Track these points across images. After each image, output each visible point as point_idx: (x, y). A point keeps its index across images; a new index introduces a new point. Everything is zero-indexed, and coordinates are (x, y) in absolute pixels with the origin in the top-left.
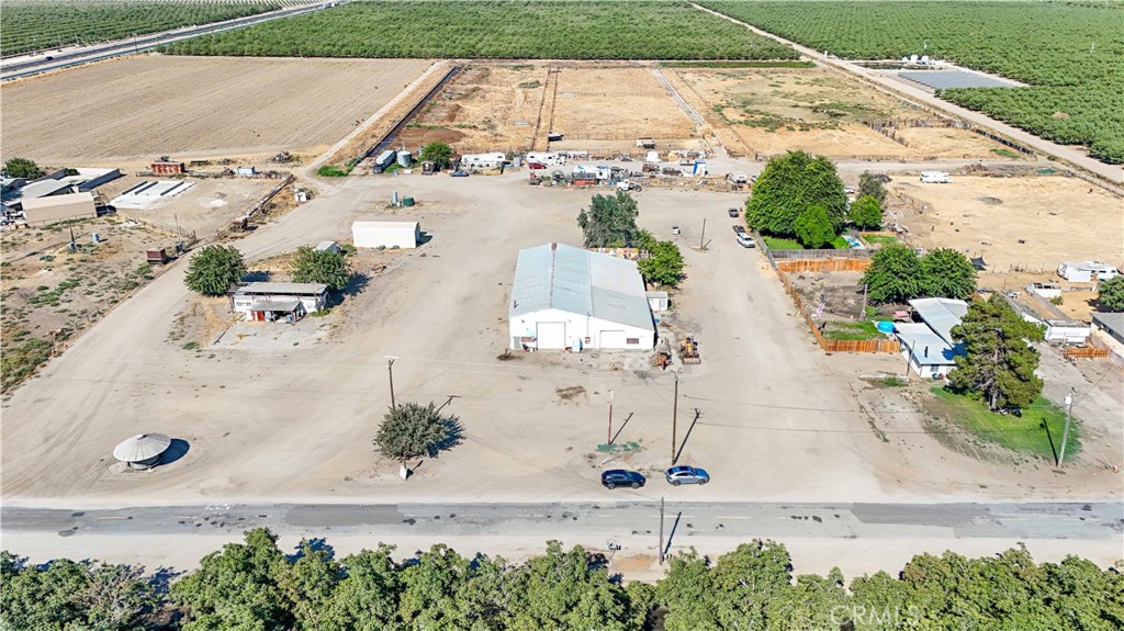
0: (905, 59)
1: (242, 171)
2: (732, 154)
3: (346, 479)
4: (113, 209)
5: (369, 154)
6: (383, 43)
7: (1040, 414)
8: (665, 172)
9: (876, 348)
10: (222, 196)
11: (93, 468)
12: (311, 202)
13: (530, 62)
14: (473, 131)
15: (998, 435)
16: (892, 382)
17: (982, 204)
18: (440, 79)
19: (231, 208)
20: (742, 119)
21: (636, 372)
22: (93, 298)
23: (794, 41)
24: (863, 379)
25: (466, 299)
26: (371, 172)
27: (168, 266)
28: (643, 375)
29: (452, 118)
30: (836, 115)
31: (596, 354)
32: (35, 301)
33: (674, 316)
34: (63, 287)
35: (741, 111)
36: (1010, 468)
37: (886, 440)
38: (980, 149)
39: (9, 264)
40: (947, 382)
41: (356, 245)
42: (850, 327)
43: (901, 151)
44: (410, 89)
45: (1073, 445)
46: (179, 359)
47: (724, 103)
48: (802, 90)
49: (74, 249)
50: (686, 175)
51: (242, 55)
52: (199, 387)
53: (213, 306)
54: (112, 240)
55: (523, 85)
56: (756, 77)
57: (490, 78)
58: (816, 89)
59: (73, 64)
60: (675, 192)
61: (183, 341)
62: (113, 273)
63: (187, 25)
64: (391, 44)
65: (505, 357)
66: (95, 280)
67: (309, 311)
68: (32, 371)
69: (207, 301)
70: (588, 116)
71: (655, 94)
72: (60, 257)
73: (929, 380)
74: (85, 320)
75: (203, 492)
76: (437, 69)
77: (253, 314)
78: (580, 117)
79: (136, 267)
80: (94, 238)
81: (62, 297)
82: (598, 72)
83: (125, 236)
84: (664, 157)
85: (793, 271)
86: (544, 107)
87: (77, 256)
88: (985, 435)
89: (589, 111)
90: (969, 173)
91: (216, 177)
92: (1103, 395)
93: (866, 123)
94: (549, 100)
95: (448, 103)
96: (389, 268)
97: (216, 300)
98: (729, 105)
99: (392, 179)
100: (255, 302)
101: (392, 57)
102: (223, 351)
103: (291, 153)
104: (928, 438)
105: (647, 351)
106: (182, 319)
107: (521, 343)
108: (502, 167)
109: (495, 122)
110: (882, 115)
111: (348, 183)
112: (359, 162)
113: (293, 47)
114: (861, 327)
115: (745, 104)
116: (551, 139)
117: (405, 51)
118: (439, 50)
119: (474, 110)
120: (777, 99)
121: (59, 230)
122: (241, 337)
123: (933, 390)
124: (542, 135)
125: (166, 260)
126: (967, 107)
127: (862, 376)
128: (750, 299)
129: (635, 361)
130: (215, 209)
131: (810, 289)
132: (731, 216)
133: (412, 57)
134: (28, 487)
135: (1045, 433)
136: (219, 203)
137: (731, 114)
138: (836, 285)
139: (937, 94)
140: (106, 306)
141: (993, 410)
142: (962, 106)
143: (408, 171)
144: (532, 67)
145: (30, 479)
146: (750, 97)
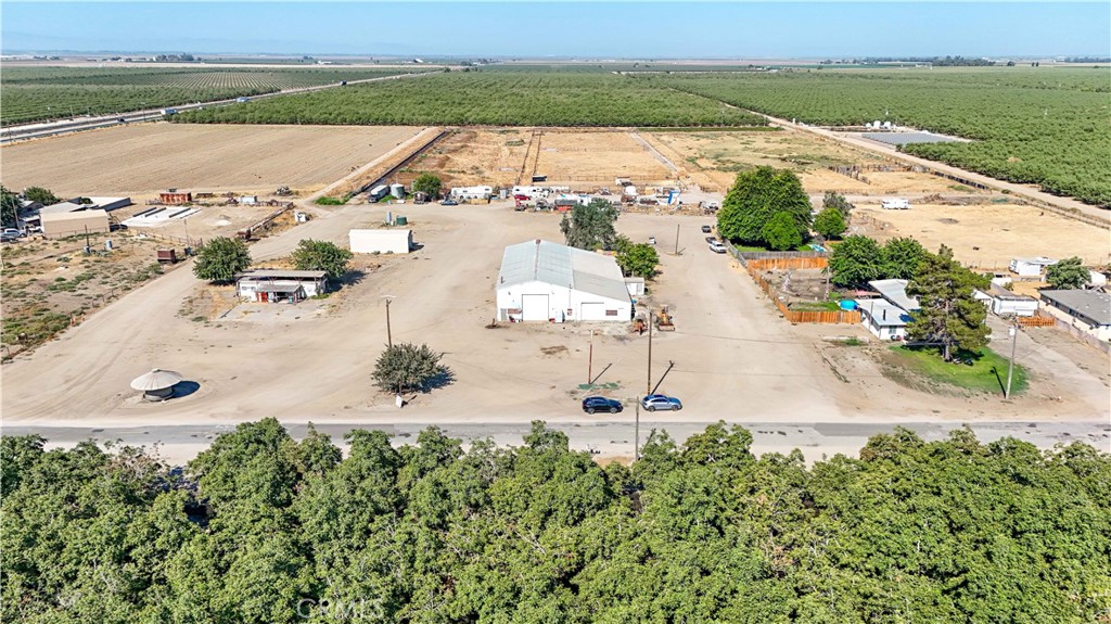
0: (868, 125)
1: (245, 200)
2: (704, 189)
3: (346, 407)
4: (125, 227)
5: (364, 190)
6: (377, 113)
7: (991, 364)
8: (642, 202)
9: (839, 319)
10: (227, 218)
11: (111, 400)
12: (309, 222)
13: (515, 128)
14: (462, 175)
15: (951, 377)
16: (853, 343)
17: (940, 223)
18: (430, 139)
19: (234, 227)
20: (715, 166)
21: (614, 336)
22: (108, 287)
23: (765, 113)
24: (826, 341)
25: (455, 288)
26: (366, 202)
27: (177, 265)
28: (621, 339)
29: (442, 165)
30: (803, 164)
31: (577, 324)
32: (54, 288)
33: (651, 299)
34: (79, 279)
35: (714, 161)
36: (961, 400)
37: (846, 381)
38: (940, 186)
39: (28, 264)
40: (905, 342)
41: (352, 251)
42: (815, 306)
43: (864, 187)
44: (400, 147)
45: (1021, 383)
46: (188, 328)
47: (698, 155)
48: (770, 146)
49: (89, 253)
50: (661, 204)
51: (244, 122)
52: (209, 347)
53: (220, 293)
54: (124, 248)
55: (509, 144)
56: (727, 138)
57: (477, 139)
58: (785, 145)
59: (85, 129)
60: (652, 216)
61: (193, 316)
62: (125, 269)
63: (191, 102)
64: (384, 113)
65: (493, 327)
66: (109, 274)
67: (309, 295)
68: (52, 336)
69: (213, 289)
70: (568, 165)
71: (632, 150)
72: (76, 259)
73: (887, 341)
74: (100, 301)
75: (212, 416)
76: (428, 133)
77: (257, 295)
78: (562, 165)
79: (147, 266)
80: (108, 245)
81: (79, 286)
82: (578, 135)
83: (136, 245)
84: (641, 192)
85: (762, 269)
86: (528, 158)
87: (92, 259)
88: (939, 378)
89: (571, 161)
90: (928, 202)
91: (220, 205)
92: (1050, 351)
93: (831, 168)
94: (533, 153)
95: (438, 155)
96: (384, 267)
97: (222, 288)
98: (702, 157)
99: (387, 207)
100: (259, 286)
101: (385, 123)
102: (230, 323)
103: (291, 189)
104: (885, 379)
105: (625, 322)
106: (191, 302)
107: (508, 315)
108: (489, 198)
109: (482, 169)
110: (846, 163)
111: (344, 209)
112: (354, 195)
113: (292, 115)
114: (823, 306)
115: (717, 157)
116: (535, 180)
117: (397, 118)
118: (430, 118)
119: (462, 160)
120: (747, 152)
121: (75, 241)
122: (246, 313)
123: (891, 348)
124: (527, 177)
125: (175, 261)
126: (927, 158)
127: (825, 338)
128: (721, 287)
129: (614, 329)
130: (219, 227)
131: (778, 280)
132: (704, 231)
133: (404, 124)
134: (50, 413)
135: (994, 376)
136: (224, 223)
137: (703, 163)
138: (802, 278)
139: (899, 147)
140: (119, 292)
141: (947, 361)
142: (922, 157)
143: (402, 201)
144: (517, 132)
145: (52, 408)
146: (722, 151)
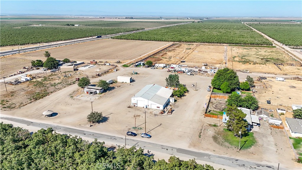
1: (107, 64)
3: (80, 125)
4: (78, 70)
5: (136, 63)
8: (204, 72)
12: (116, 72)
16: (215, 126)
17: (289, 88)
18: (168, 46)
20: (238, 60)
24: (208, 124)
25: (130, 95)
28: (156, 115)
29: (162, 56)
30: (268, 61)
32: (52, 85)
35: (240, 58)
36: (226, 148)
37: (200, 137)
39: (52, 78)
41: (118, 81)
42: (216, 112)
43: (278, 72)
46: (68, 99)
47: (237, 56)
48: (265, 54)
50: (208, 73)
52: (67, 104)
53: (81, 90)
55: (187, 49)
56: (254, 50)
57: (180, 47)
58: (269, 54)
60: (202, 77)
61: (71, 96)
62: (69, 82)
64: (162, 38)
65: (129, 107)
66: (65, 83)
67: (97, 93)
68: (42, 98)
71: (220, 53)
72: (62, 78)
74: (57, 90)
77: (86, 92)
78: (195, 57)
79: (73, 81)
80: (70, 75)
81: (57, 85)
82: (210, 46)
83: (76, 75)
84: (207, 68)
87: (65, 78)
88: (227, 141)
89: (198, 56)
91: (102, 65)
92: (272, 138)
93: (275, 64)
94: (190, 53)
95: (165, 52)
96: (121, 86)
99: (137, 68)
100: (88, 90)
102: (77, 99)
103: (120, 61)
104: (211, 139)
105: (160, 110)
106: (74, 92)
107: (134, 105)
108: (164, 67)
109: (172, 57)
110: (283, 62)
111: (127, 68)
112: (133, 64)
116: (182, 62)
119: (169, 54)
120: (254, 56)
122: (82, 96)
123: (224, 129)
128: (197, 103)
130: (96, 71)
131: (215, 102)
135: (244, 143)
140: (63, 88)
141: (235, 136)
143: (141, 67)
144: (193, 45)
146: (247, 55)
